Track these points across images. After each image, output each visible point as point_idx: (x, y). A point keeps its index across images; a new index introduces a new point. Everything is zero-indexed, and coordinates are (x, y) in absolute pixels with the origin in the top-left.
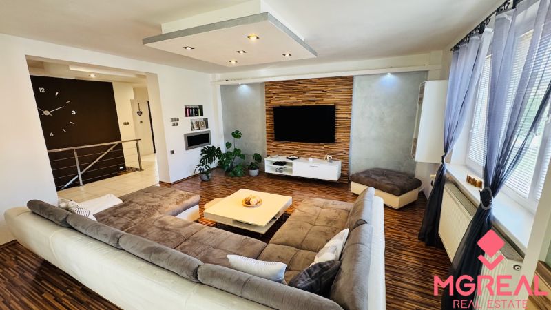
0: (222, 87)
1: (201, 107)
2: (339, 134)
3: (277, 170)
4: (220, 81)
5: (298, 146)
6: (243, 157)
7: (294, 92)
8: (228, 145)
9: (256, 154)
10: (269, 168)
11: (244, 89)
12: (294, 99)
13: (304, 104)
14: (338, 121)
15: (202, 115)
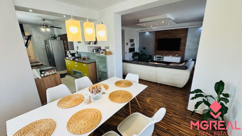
0: (139, 33)
1: (133, 40)
2: (181, 48)
3: (158, 60)
4: (139, 31)
5: (166, 52)
6: (146, 55)
7: (166, 34)
8: (141, 52)
9: (150, 55)
10: (155, 59)
11: (147, 33)
12: (165, 36)
13: (169, 38)
14: (181, 43)
15: (133, 42)
